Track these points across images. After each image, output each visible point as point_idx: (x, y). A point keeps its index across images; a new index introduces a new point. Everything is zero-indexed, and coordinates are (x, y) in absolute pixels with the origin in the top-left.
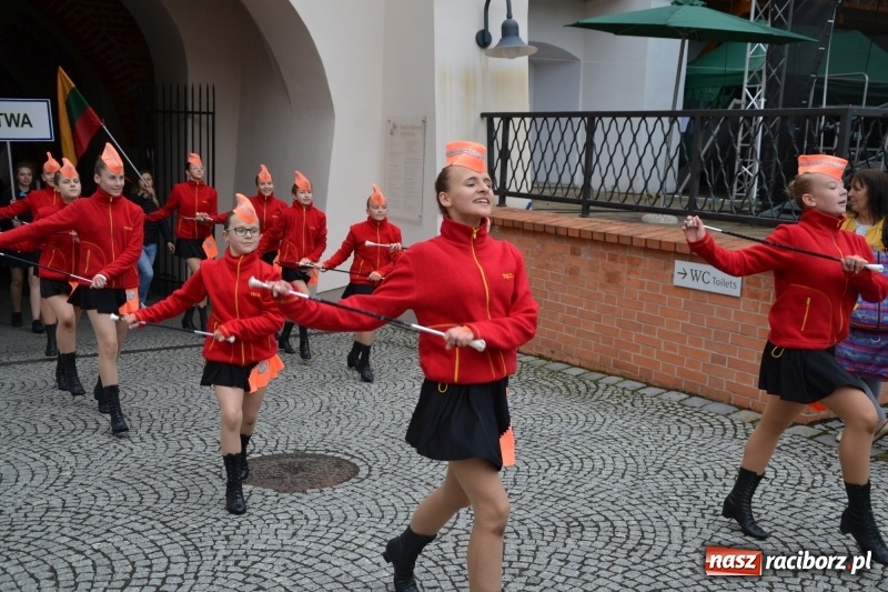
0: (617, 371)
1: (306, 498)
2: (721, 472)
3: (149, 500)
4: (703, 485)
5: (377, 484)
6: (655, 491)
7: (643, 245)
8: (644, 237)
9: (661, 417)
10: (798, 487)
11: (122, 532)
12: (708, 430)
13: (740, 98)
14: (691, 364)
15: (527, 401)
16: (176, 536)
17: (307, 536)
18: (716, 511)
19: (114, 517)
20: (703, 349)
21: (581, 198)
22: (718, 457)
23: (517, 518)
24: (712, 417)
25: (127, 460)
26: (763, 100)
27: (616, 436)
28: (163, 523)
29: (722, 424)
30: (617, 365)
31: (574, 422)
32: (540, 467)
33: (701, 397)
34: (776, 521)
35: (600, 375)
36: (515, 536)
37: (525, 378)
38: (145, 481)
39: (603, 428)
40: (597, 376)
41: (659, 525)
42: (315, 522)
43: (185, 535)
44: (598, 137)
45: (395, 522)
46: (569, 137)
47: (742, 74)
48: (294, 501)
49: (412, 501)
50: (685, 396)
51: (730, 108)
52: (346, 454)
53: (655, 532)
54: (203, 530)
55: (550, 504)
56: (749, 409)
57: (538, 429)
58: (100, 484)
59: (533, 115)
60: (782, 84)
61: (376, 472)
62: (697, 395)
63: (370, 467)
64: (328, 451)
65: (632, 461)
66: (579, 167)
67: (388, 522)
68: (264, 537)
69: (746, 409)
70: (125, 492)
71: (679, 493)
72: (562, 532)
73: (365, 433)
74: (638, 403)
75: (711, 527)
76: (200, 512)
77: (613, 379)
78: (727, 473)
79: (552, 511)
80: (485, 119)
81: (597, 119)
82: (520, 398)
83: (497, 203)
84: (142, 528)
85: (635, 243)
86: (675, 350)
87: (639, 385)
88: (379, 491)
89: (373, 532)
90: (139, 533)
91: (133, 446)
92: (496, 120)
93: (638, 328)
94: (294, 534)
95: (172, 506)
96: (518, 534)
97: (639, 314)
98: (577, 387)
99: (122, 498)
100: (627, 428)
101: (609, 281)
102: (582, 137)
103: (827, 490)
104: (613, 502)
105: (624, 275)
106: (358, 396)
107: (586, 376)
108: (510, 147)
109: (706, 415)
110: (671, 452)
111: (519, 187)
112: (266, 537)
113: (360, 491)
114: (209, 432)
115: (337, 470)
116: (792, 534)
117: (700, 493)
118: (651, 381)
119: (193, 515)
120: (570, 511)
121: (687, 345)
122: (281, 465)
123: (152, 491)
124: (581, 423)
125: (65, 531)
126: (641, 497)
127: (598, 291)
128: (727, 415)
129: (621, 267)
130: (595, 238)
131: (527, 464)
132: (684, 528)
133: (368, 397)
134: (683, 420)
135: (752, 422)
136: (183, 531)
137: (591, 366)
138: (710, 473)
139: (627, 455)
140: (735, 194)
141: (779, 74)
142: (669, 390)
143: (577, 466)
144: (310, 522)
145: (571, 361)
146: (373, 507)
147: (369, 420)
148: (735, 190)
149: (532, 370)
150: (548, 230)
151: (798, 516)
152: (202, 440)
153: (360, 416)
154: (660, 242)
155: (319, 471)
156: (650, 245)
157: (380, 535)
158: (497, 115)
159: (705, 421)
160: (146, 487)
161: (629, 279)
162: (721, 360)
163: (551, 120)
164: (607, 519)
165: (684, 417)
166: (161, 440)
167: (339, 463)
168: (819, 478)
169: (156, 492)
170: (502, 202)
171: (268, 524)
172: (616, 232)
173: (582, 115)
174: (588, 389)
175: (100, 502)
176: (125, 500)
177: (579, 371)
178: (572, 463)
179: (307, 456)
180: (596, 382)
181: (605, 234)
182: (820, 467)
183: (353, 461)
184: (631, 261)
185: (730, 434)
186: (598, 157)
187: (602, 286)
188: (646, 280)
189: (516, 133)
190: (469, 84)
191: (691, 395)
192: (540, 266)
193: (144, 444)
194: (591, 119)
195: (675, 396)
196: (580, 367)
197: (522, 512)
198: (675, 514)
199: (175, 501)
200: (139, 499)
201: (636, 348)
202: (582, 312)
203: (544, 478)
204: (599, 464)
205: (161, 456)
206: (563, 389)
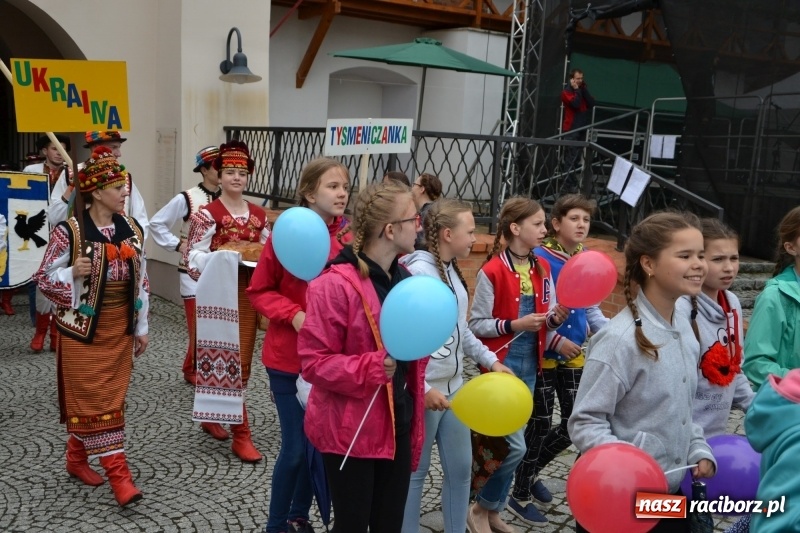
21: (273, 194)
44: (282, 147)
46: (267, 146)
66: (272, 171)
80: (226, 131)
81: (281, 133)
102: (274, 147)
173: (274, 130)
186: (281, 163)
190: (213, 102)
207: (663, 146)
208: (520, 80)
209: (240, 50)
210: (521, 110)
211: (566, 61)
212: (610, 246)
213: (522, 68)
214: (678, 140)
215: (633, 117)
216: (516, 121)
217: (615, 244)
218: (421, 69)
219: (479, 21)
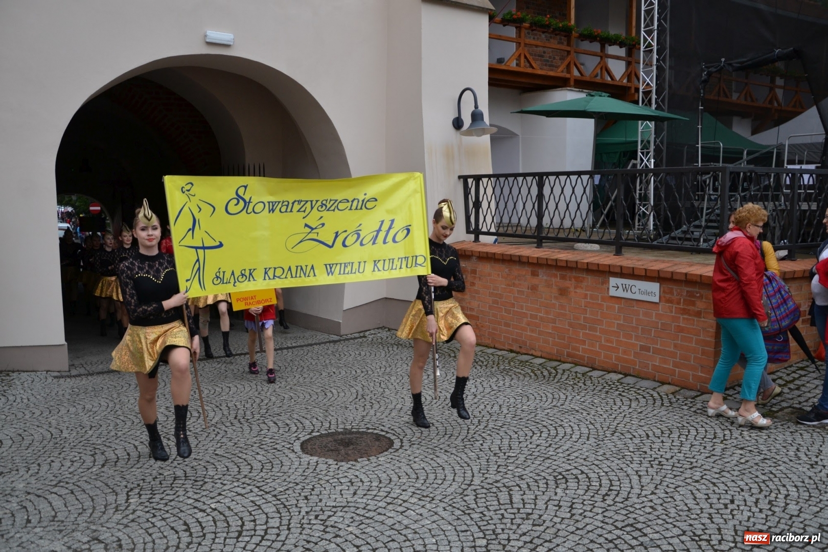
0: (570, 360)
1: (358, 466)
2: (658, 432)
3: (245, 470)
4: (647, 442)
5: (409, 452)
6: (613, 449)
7: (586, 267)
8: (586, 261)
9: (607, 392)
10: (714, 440)
11: (230, 495)
12: (642, 401)
13: (636, 159)
14: (625, 352)
15: (507, 384)
16: (269, 497)
17: (365, 495)
18: (660, 462)
19: (222, 483)
20: (633, 341)
21: (536, 234)
22: (654, 421)
23: (517, 474)
24: (644, 391)
25: (224, 440)
26: (652, 161)
27: (577, 408)
28: (258, 487)
29: (652, 396)
30: (569, 355)
31: (544, 399)
32: (526, 435)
33: (633, 376)
34: (704, 467)
35: (557, 363)
36: (517, 488)
37: (502, 367)
38: (240, 455)
39: (567, 403)
40: (555, 364)
41: (621, 474)
42: (369, 484)
43: (275, 496)
44: (546, 190)
45: (428, 481)
46: (524, 191)
47: (637, 142)
48: (349, 468)
49: (437, 465)
50: (621, 376)
51: (629, 168)
52: (382, 430)
53: (619, 480)
54: (287, 492)
55: (539, 463)
56: (669, 384)
57: (519, 406)
58: (208, 459)
59: (497, 176)
60: (664, 148)
61: (406, 444)
62: (630, 375)
63: (401, 440)
64: (368, 429)
65: (593, 427)
66: (534, 212)
67: (422, 482)
68: (333, 497)
69: (666, 384)
70: (227, 464)
71: (631, 449)
72: (552, 483)
73: (393, 414)
74: (588, 383)
75: (659, 474)
76: (283, 478)
77: (567, 366)
78: (662, 433)
79: (541, 468)
80: (462, 180)
81: (545, 177)
82: (502, 382)
83: (473, 239)
84: (243, 491)
85: (579, 266)
86: (612, 342)
87: (587, 369)
88: (411, 458)
89: (412, 489)
90: (242, 495)
91: (227, 429)
92: (470, 181)
93: (584, 327)
94: (355, 494)
95: (262, 474)
96: (520, 487)
97: (584, 317)
98: (542, 373)
99: (226, 469)
100: (584, 402)
101: (561, 294)
102: (535, 191)
103: (735, 441)
104: (585, 459)
105: (572, 289)
106: (383, 386)
107: (547, 364)
108: (481, 199)
109: (639, 389)
110: (619, 419)
111: (489, 228)
112: (334, 496)
113: (397, 458)
114: (279, 417)
115: (377, 443)
116: (717, 476)
117: (646, 449)
118: (596, 366)
119: (278, 481)
120: (554, 467)
121: (621, 339)
122: (335, 441)
123: (246, 463)
124: (550, 400)
125: (190, 494)
126: (605, 454)
127: (553, 301)
128: (654, 389)
129: (569, 284)
130: (549, 263)
131: (516, 433)
132: (640, 476)
133: (390, 387)
134: (623, 394)
135: (673, 393)
136: (273, 493)
137: (550, 357)
138: (650, 434)
139: (588, 423)
140: (637, 227)
141: (662, 142)
142: (609, 372)
143: (553, 432)
144: (365, 484)
145: (534, 353)
146: (410, 471)
147: (394, 404)
148: (637, 224)
149: (507, 361)
150: (513, 258)
151: (719, 462)
152: (275, 423)
153: (387, 401)
154: (598, 264)
155: (364, 444)
156: (590, 267)
157: (418, 492)
158: (470, 177)
159: (639, 394)
160: (241, 460)
161: (575, 292)
162: (647, 349)
163: (511, 179)
164: (582, 472)
165: (623, 392)
166: (246, 424)
167: (378, 437)
168: (727, 432)
169: (249, 464)
170: (477, 239)
171: (335, 487)
172: (565, 259)
173: (533, 175)
174: (550, 373)
175: (211, 473)
176: (228, 470)
177: (541, 361)
178: (549, 430)
179: (353, 433)
180: (555, 368)
181: (556, 260)
182: (727, 424)
183: (388, 435)
184: (576, 279)
185: (658, 403)
186: (547, 204)
187: (556, 298)
188: (588, 293)
189: (485, 189)
190: (449, 155)
191: (626, 375)
192: (508, 285)
193: (234, 428)
194: (541, 177)
195: (615, 377)
196: (541, 357)
197: (520, 470)
198: (631, 465)
199: (264, 470)
200: (238, 469)
201: (584, 342)
202: (541, 317)
203: (531, 443)
204: (569, 430)
205: (248, 437)
206: (532, 374)
208: (652, 125)
209: (476, 107)
210: (655, 150)
219: (572, 83)
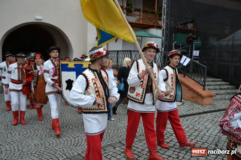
60: (168, 45)
207: (196, 53)
208: (164, 39)
210: (164, 46)
211: (174, 35)
212: (182, 76)
213: (164, 36)
214: (199, 52)
215: (189, 46)
216: (163, 48)
217: (183, 75)
218: (141, 37)
219: (155, 27)
